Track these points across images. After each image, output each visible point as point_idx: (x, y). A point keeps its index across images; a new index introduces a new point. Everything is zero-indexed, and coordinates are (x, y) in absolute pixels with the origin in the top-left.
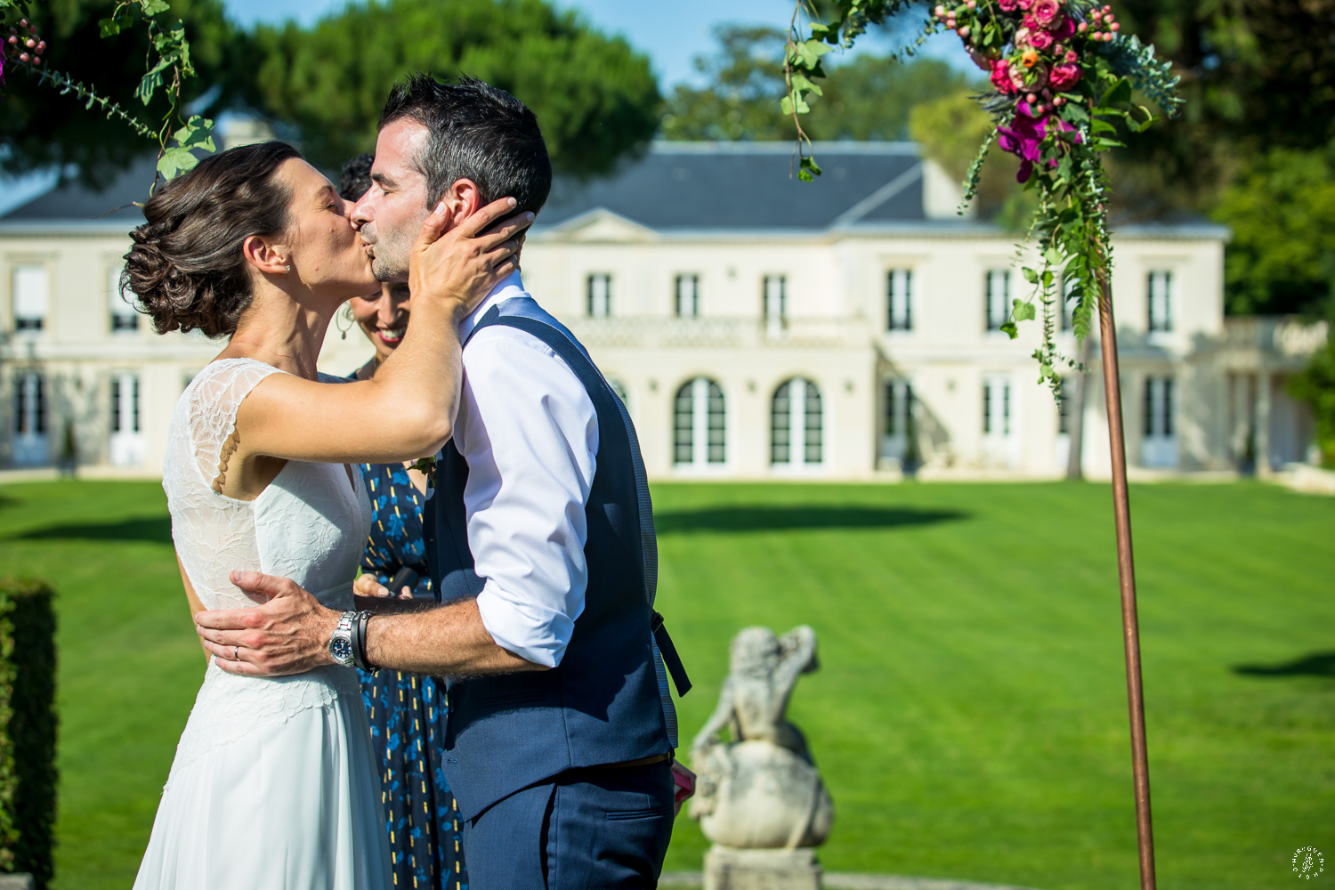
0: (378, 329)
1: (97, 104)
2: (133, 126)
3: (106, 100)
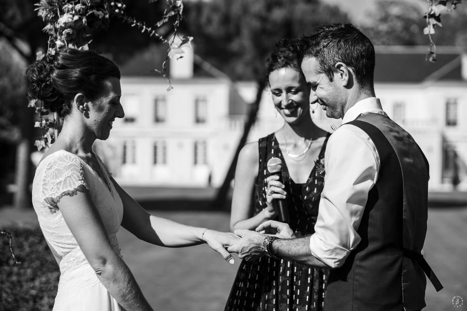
0: (283, 109)
1: (146, 30)
3: (150, 29)
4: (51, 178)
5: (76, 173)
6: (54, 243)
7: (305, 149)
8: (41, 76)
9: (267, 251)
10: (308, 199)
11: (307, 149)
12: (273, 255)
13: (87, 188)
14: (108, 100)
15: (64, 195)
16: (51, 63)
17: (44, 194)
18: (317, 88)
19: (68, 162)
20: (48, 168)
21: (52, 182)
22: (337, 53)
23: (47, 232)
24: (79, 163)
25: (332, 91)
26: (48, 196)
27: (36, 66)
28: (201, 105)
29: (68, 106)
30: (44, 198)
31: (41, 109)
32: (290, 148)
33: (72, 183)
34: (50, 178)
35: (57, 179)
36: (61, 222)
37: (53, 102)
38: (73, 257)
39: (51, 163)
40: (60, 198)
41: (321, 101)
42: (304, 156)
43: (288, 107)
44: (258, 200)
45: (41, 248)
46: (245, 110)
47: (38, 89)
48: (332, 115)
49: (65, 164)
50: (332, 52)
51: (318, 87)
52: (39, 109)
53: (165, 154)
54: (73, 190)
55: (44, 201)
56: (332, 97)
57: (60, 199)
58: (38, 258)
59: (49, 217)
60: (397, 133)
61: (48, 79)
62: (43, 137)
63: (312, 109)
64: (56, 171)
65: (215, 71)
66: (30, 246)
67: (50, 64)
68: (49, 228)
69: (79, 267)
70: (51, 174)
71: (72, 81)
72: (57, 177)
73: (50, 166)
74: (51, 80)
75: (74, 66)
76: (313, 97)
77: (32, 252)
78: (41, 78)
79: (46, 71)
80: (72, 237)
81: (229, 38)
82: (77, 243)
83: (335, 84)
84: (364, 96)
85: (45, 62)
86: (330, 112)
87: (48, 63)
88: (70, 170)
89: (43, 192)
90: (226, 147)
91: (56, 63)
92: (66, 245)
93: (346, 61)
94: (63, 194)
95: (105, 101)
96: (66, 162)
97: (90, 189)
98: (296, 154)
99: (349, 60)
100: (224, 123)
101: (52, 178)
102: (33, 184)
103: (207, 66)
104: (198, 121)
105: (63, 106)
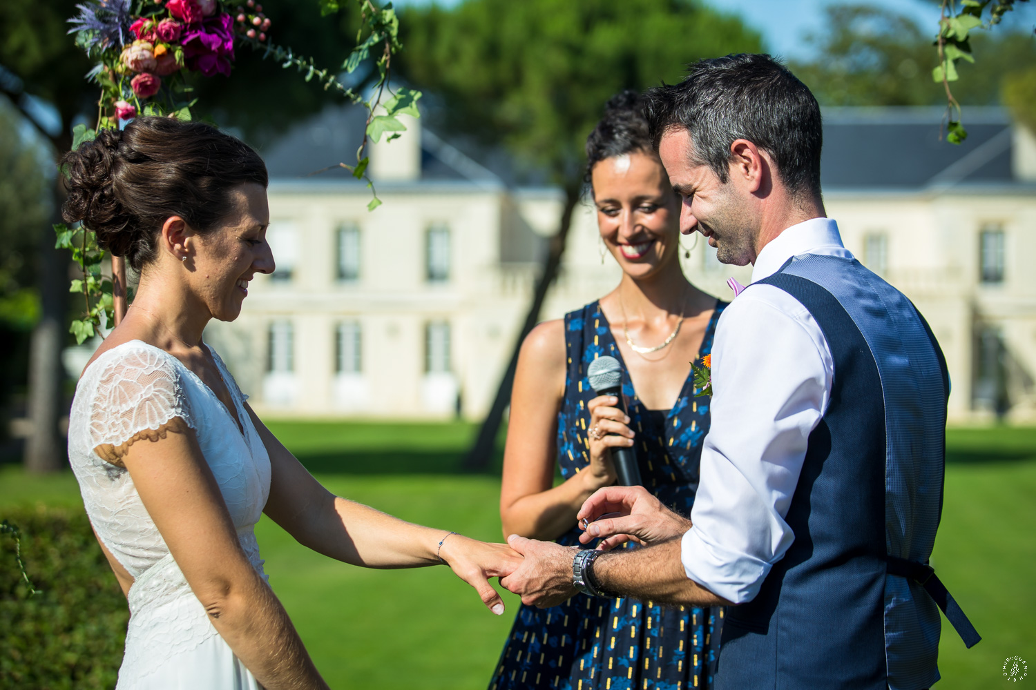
0: (620, 244)
1: (315, 76)
2: (348, 97)
3: (324, 72)
4: (109, 402)
5: (165, 390)
6: (115, 546)
7: (670, 334)
8: (91, 177)
9: (583, 583)
10: (678, 445)
11: (673, 335)
12: (597, 589)
13: (189, 425)
14: (239, 233)
15: (138, 440)
16: (114, 148)
17: (93, 436)
18: (694, 198)
19: (148, 366)
20: (104, 379)
21: (113, 411)
22: (735, 118)
23: (100, 521)
24: (172, 369)
25: (727, 203)
26: (102, 441)
27: (82, 153)
28: (438, 241)
29: (150, 243)
30: (94, 446)
31: (84, 251)
32: (634, 333)
33: (156, 412)
34: (107, 401)
35: (124, 405)
36: (131, 500)
37: (118, 234)
38: (157, 578)
39: (111, 369)
40: (129, 445)
41: (702, 226)
42: (666, 349)
43: (633, 241)
44: (566, 448)
45: (87, 559)
46: (536, 251)
47: (84, 205)
48: (729, 256)
49: (140, 370)
50: (723, 117)
51: (695, 195)
52: (80, 252)
53: (359, 350)
54: (157, 428)
55: (93, 452)
56: (727, 216)
57: (130, 448)
58: (80, 583)
59: (104, 489)
60: (872, 298)
61: (106, 182)
62: (88, 313)
63: (684, 248)
64: (121, 387)
65: (468, 165)
66: (62, 556)
67: (111, 151)
68: (104, 512)
69: (170, 601)
70: (111, 392)
71: (159, 189)
72: (123, 400)
73: (107, 376)
74: (114, 187)
75: (163, 157)
76: (686, 220)
77: (67, 569)
78: (92, 181)
79: (103, 165)
80: (155, 533)
81: (498, 93)
82: (166, 547)
83: (732, 188)
84: (800, 215)
85: (100, 146)
86: (724, 249)
87: (108, 147)
88: (152, 385)
89: (92, 432)
90: (494, 333)
91: (125, 148)
92: (141, 550)
93: (754, 136)
94: (136, 438)
95: (232, 234)
96: (144, 366)
97: (196, 428)
98: (649, 347)
99: (761, 134)
100: (489, 282)
101: (112, 402)
102: (71, 414)
103: (450, 154)
104: (433, 275)
105: (139, 243)
